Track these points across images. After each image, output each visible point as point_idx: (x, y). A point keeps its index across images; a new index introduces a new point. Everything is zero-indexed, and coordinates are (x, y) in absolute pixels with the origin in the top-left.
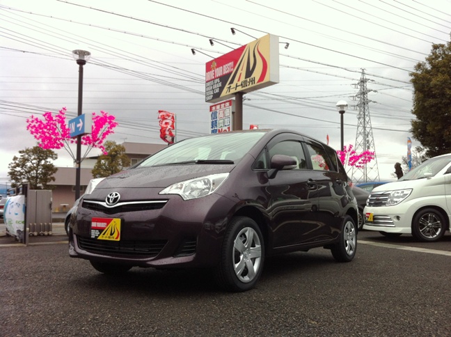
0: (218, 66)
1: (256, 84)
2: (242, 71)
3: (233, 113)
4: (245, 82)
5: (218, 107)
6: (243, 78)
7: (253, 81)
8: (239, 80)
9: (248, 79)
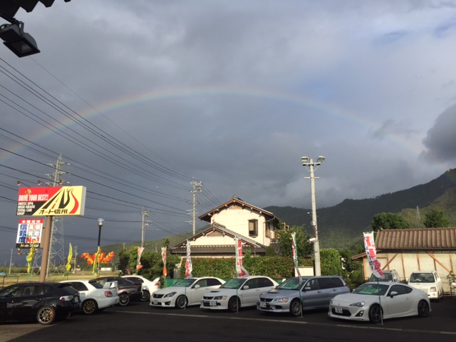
0: (33, 193)
1: (68, 214)
2: (57, 203)
3: (43, 228)
4: (59, 211)
5: (29, 221)
6: (57, 207)
7: (66, 211)
8: (53, 208)
9: (61, 209)
